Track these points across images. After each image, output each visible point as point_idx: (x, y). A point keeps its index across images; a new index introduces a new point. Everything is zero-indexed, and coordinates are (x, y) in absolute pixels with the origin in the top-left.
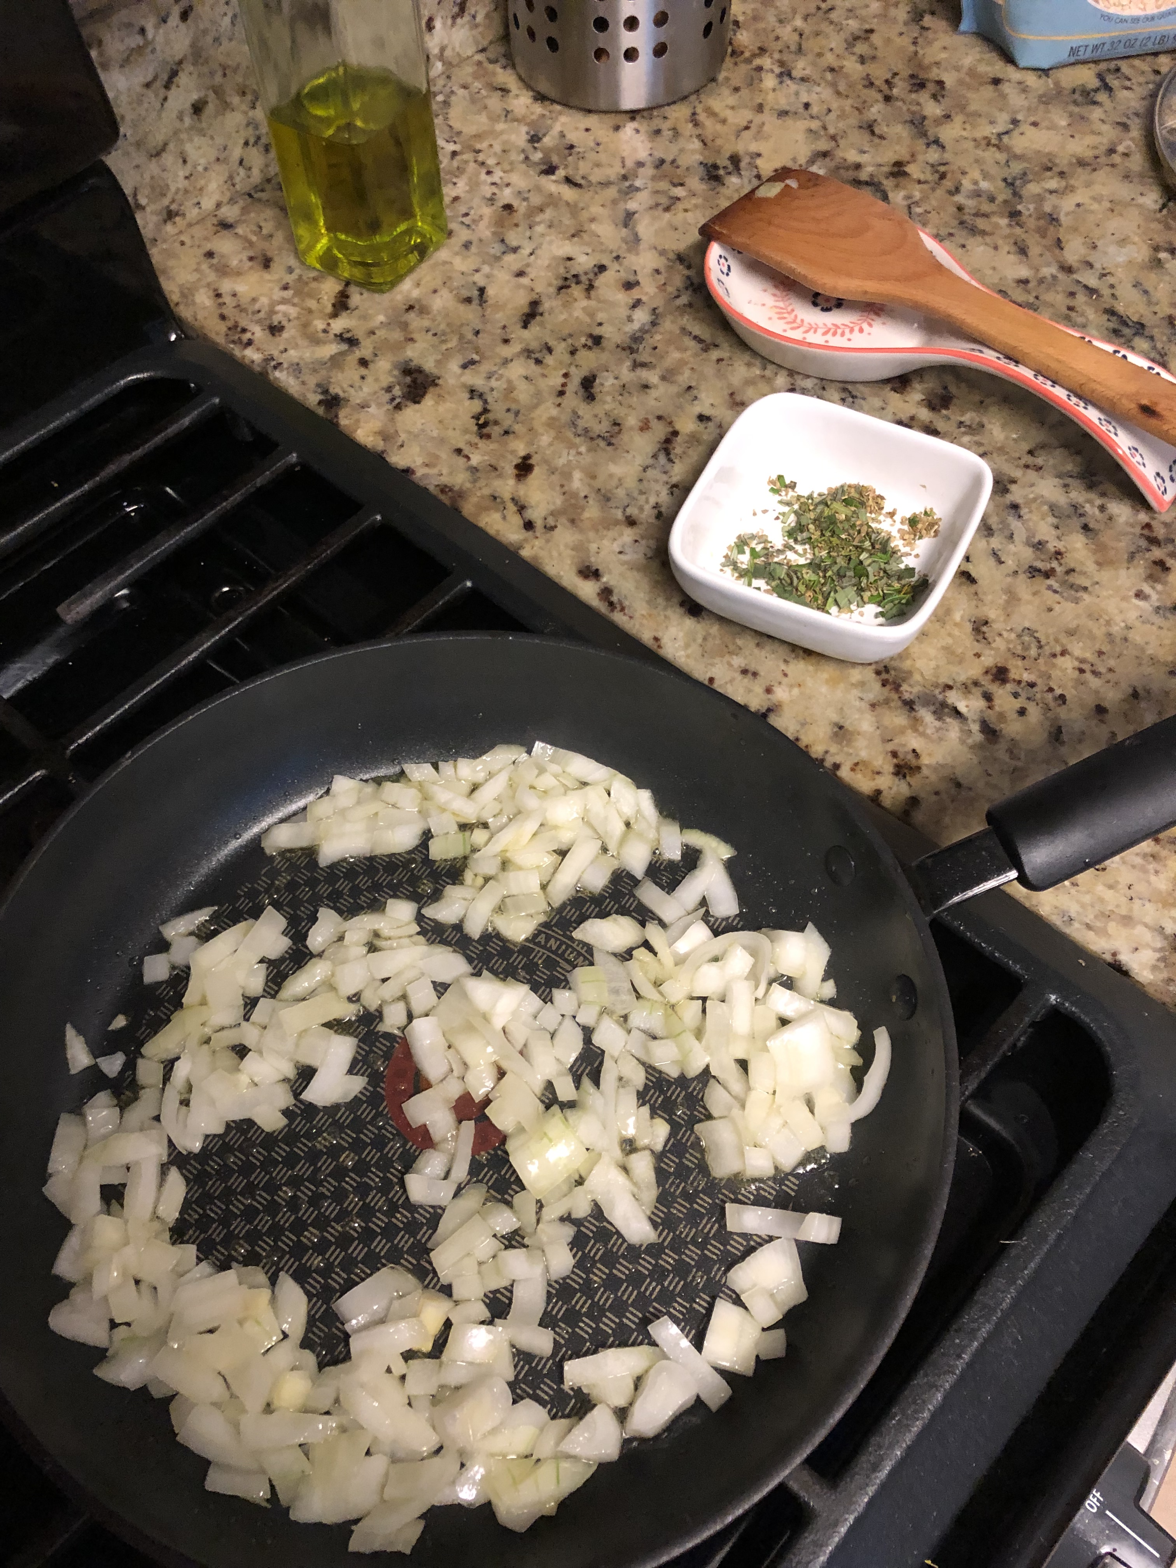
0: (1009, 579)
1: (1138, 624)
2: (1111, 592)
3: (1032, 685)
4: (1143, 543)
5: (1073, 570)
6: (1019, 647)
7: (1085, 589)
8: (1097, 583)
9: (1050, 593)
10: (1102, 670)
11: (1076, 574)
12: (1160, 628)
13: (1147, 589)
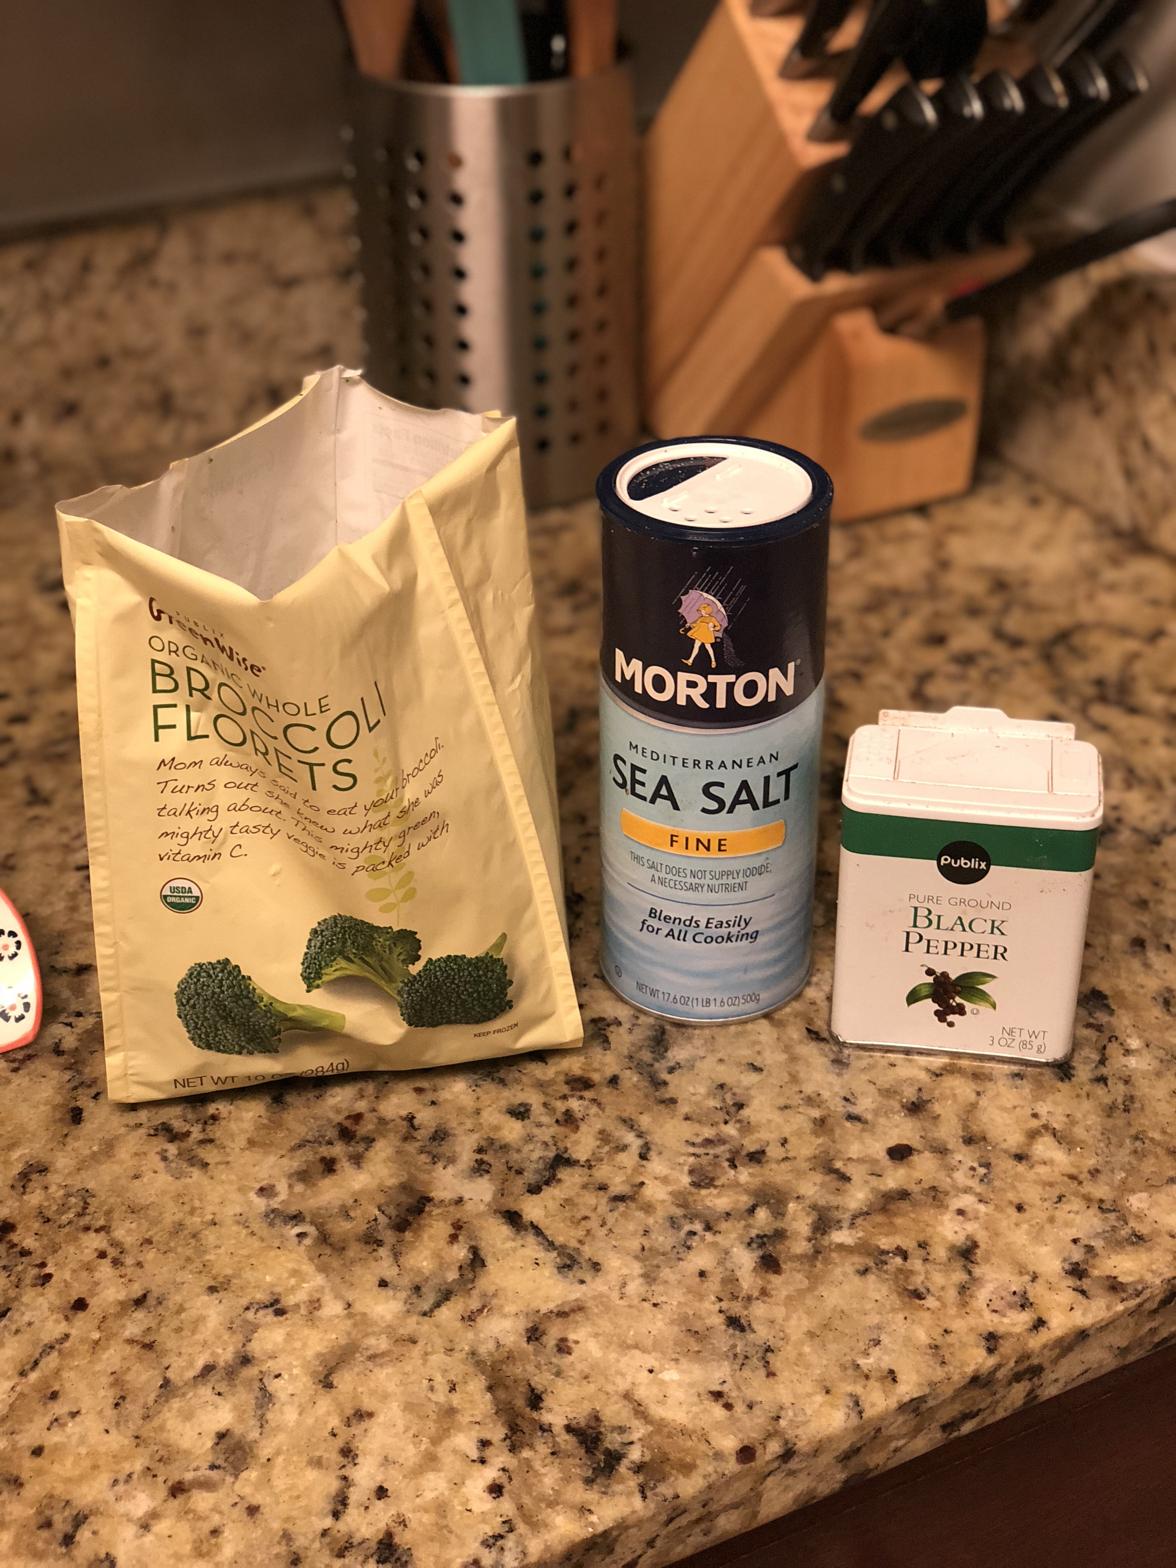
0: (123, 1130)
1: (229, 1222)
2: (233, 1177)
3: (25, 1253)
4: (331, 1133)
5: (211, 1141)
6: (54, 1208)
7: (205, 1165)
8: (228, 1163)
9: (158, 1157)
10: (129, 1261)
11: (209, 1146)
12: (253, 1234)
13: (282, 1187)
